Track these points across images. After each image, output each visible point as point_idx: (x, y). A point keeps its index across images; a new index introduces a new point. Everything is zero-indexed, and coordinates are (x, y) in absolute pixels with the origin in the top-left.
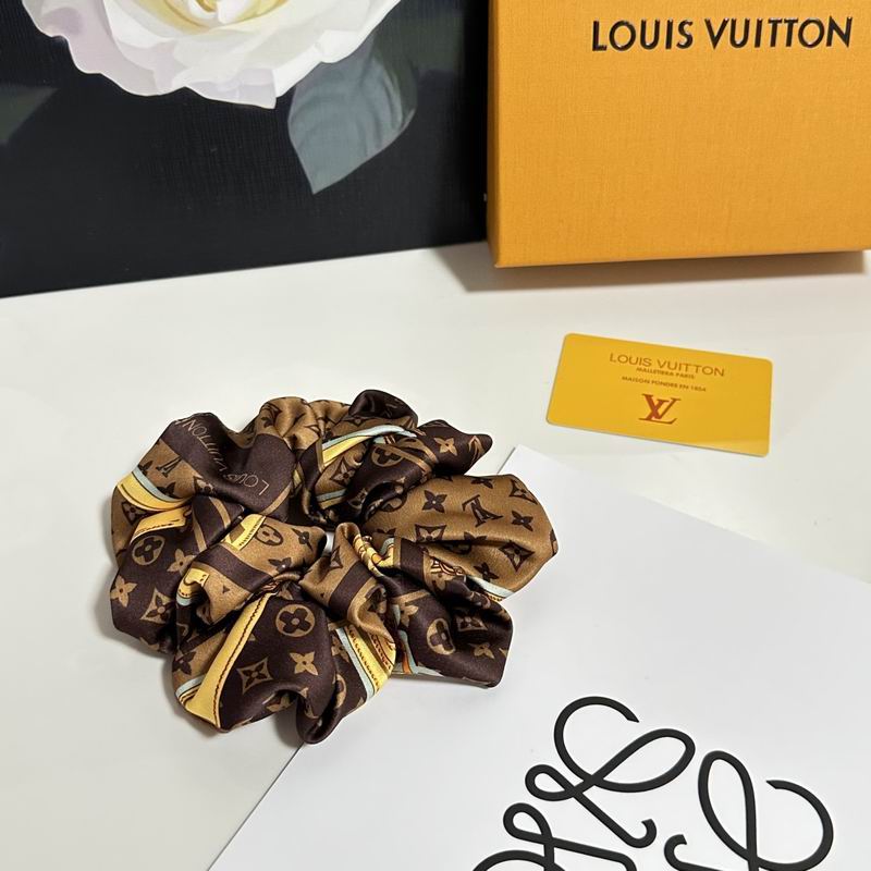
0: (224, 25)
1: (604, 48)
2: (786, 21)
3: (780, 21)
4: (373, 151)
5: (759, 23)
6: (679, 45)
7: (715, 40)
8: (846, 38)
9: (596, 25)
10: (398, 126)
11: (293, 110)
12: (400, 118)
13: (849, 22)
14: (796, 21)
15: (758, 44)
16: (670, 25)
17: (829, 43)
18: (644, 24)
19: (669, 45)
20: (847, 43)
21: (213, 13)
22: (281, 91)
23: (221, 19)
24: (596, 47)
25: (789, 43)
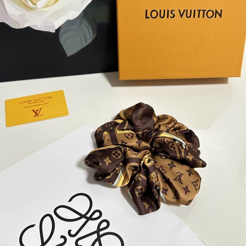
0: (39, 9)
1: (149, 18)
2: (202, 10)
3: (201, 10)
4: (85, 45)
5: (195, 11)
6: (171, 17)
7: (182, 16)
8: (220, 15)
9: (146, 11)
10: (91, 38)
11: (60, 33)
12: (92, 36)
13: (221, 11)
14: (206, 10)
15: (194, 17)
16: (168, 11)
17: (215, 17)
18: (160, 11)
19: (168, 17)
20: (221, 17)
21: (36, 6)
22: (57, 27)
23: (38, 7)
24: (147, 17)
25: (203, 17)
